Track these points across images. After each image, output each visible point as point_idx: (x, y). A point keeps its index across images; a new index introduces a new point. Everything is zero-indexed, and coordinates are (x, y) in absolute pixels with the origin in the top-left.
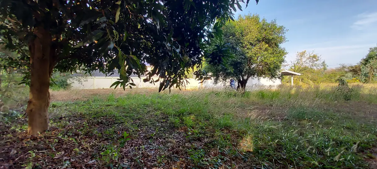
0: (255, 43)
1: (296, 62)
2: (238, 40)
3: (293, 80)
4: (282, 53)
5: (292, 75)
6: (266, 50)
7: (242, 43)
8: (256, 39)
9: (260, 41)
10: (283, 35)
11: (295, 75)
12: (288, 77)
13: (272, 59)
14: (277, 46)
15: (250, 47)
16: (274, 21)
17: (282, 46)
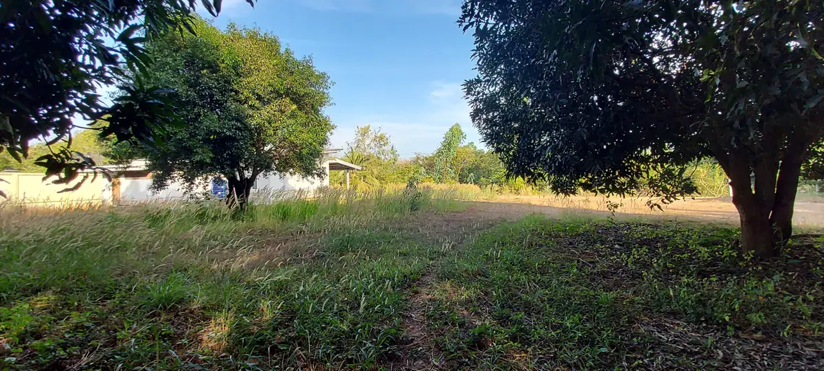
0: (268, 97)
1: (356, 145)
2: (225, 82)
3: (350, 178)
4: (324, 126)
5: (348, 168)
6: (293, 116)
7: (237, 92)
8: (270, 89)
9: (280, 95)
10: (325, 91)
11: (353, 169)
12: (342, 172)
13: (304, 136)
14: (317, 111)
15: (257, 104)
16: (307, 58)
17: (325, 111)
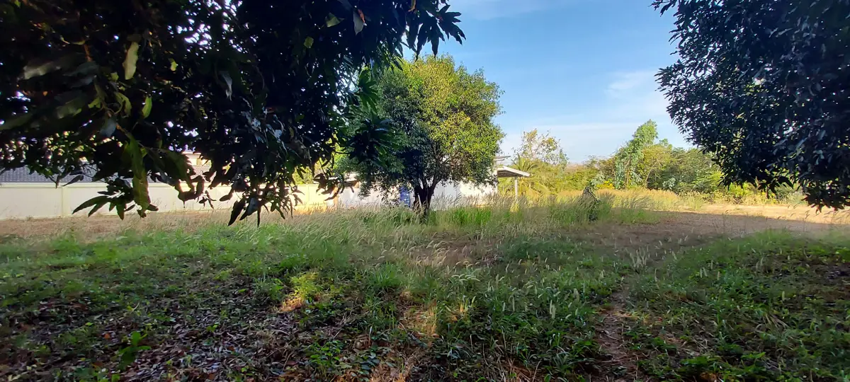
0: (446, 113)
1: (522, 151)
2: (413, 103)
3: (518, 185)
4: (495, 135)
5: (516, 175)
6: (467, 127)
7: (421, 111)
8: (448, 105)
9: (455, 110)
10: (496, 100)
11: (521, 176)
12: (510, 178)
13: (478, 146)
14: (487, 121)
15: (437, 120)
16: (479, 72)
17: (495, 120)
